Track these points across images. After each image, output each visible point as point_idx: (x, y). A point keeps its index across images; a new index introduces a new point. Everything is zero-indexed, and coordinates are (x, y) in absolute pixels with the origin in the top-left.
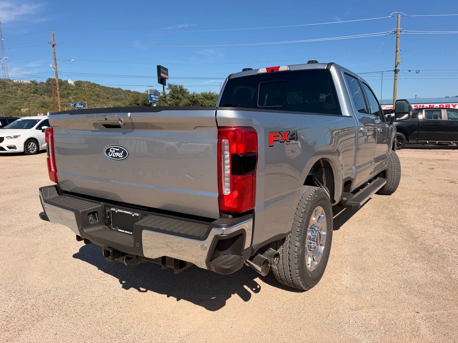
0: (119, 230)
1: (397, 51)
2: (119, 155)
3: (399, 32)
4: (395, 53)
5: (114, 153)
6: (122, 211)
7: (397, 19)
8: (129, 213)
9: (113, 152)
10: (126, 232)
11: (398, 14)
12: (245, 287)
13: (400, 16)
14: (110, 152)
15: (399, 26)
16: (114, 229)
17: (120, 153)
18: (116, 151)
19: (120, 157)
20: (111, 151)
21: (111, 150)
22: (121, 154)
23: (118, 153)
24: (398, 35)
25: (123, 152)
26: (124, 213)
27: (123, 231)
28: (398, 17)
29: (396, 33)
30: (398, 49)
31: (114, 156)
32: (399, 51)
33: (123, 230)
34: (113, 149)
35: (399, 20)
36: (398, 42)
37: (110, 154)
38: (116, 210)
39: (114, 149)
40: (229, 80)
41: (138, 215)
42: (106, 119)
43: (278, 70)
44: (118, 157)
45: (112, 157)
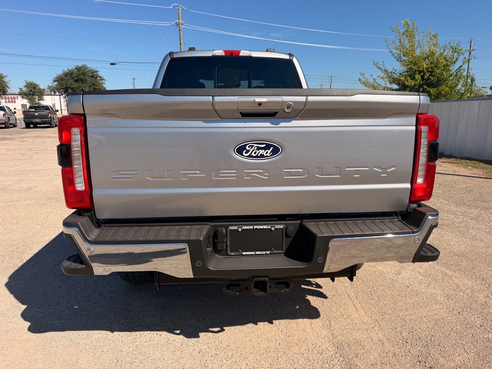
0: (244, 253)
1: (181, 44)
2: (264, 153)
3: (181, 25)
4: (180, 46)
5: (255, 151)
6: (251, 227)
7: (178, 12)
8: (265, 227)
9: (252, 150)
10: (257, 253)
11: (178, 6)
12: (303, 286)
13: (180, 9)
14: (246, 151)
15: (180, 18)
16: (233, 254)
17: (267, 150)
18: (260, 148)
19: (265, 155)
20: (247, 148)
21: (249, 147)
22: (269, 152)
23: (263, 151)
24: (180, 28)
25: (272, 148)
26: (256, 228)
27: (253, 253)
28: (178, 10)
29: (178, 25)
30: (182, 41)
31: (255, 155)
32: (182, 44)
33: (253, 251)
34: (253, 146)
35: (180, 12)
36: (181, 34)
37: (246, 153)
38: (239, 228)
39: (256, 145)
40: (171, 58)
41: (281, 227)
42: (260, 104)
43: (239, 54)
44: (262, 156)
45: (250, 156)
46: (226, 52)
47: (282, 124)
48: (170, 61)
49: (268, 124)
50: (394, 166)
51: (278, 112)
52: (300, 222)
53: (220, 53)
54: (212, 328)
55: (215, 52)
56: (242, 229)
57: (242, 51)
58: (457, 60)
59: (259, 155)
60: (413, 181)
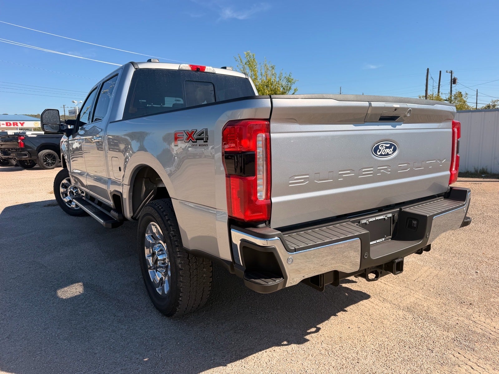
0: (371, 243)
2: (389, 152)
5: (384, 150)
8: (382, 217)
9: (382, 149)
10: (377, 241)
14: (379, 150)
17: (390, 149)
18: (387, 148)
20: (380, 148)
21: (381, 147)
23: (388, 149)
25: (393, 147)
27: (375, 242)
31: (384, 154)
34: (383, 146)
37: (379, 152)
38: (367, 221)
39: (384, 145)
40: (136, 69)
41: (390, 215)
42: (396, 109)
43: (204, 69)
44: (388, 154)
45: (381, 155)
46: (192, 66)
47: (398, 127)
48: (135, 72)
49: (390, 127)
50: (445, 159)
51: (399, 117)
52: (399, 209)
53: (186, 67)
54: (309, 330)
55: (182, 65)
56: (369, 222)
57: (207, 67)
58: (290, 88)
59: (386, 154)
60: (451, 170)
